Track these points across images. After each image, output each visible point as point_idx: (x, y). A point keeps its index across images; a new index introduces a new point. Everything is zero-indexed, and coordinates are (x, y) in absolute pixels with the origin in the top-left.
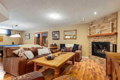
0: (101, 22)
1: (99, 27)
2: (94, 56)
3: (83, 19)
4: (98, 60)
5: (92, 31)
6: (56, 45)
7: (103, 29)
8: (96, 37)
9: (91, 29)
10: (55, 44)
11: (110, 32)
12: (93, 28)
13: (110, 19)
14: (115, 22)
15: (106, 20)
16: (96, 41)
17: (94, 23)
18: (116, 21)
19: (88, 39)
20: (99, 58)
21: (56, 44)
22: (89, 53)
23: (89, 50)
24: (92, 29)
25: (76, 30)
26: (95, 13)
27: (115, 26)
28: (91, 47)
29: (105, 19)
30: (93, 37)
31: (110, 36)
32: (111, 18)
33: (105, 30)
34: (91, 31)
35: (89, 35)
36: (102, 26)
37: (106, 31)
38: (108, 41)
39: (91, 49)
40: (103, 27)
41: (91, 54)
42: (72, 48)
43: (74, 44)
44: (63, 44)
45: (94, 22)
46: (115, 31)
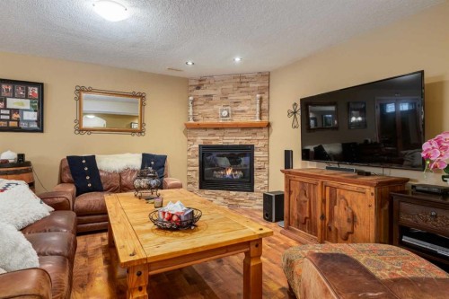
0: (231, 86)
1: (225, 100)
2: (207, 192)
3: (190, 63)
4: (221, 199)
5: (199, 111)
6: (28, 164)
7: (236, 109)
8: (216, 129)
9: (199, 103)
10: (21, 157)
11: (258, 120)
12: (205, 99)
13: (254, 85)
14: (265, 97)
15: (244, 85)
16: (214, 143)
17: (209, 83)
18: (267, 93)
19: (186, 133)
20: (224, 193)
21: (27, 159)
22: (189, 183)
23: (189, 174)
24: (202, 103)
25: (142, 97)
26: (238, 59)
27: (265, 106)
28: (196, 161)
29: (241, 80)
30: (206, 129)
31: (255, 131)
32: (255, 82)
33: (243, 111)
34: (198, 107)
35: (192, 121)
36: (233, 97)
37: (244, 114)
38: (249, 143)
39: (198, 168)
40: (237, 103)
41: (198, 186)
42: (134, 171)
43: (144, 155)
44: (85, 158)
45: (207, 82)
46: (265, 119)
